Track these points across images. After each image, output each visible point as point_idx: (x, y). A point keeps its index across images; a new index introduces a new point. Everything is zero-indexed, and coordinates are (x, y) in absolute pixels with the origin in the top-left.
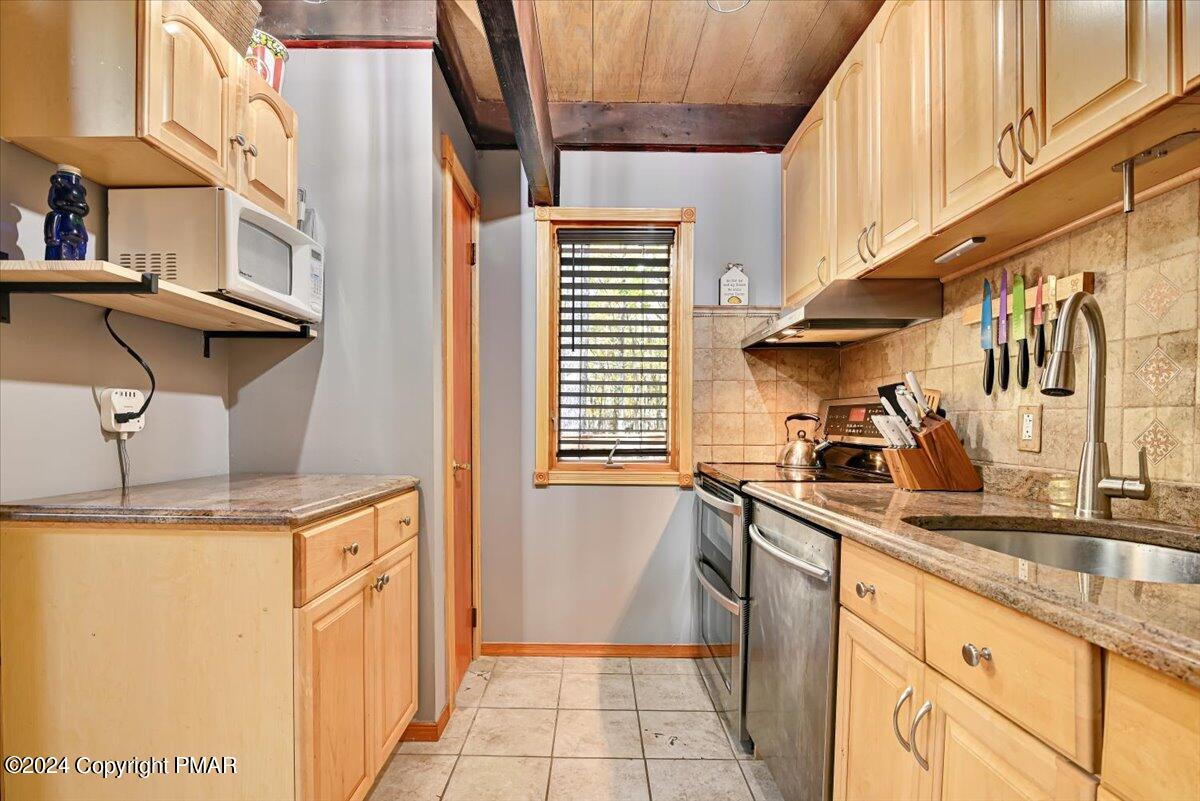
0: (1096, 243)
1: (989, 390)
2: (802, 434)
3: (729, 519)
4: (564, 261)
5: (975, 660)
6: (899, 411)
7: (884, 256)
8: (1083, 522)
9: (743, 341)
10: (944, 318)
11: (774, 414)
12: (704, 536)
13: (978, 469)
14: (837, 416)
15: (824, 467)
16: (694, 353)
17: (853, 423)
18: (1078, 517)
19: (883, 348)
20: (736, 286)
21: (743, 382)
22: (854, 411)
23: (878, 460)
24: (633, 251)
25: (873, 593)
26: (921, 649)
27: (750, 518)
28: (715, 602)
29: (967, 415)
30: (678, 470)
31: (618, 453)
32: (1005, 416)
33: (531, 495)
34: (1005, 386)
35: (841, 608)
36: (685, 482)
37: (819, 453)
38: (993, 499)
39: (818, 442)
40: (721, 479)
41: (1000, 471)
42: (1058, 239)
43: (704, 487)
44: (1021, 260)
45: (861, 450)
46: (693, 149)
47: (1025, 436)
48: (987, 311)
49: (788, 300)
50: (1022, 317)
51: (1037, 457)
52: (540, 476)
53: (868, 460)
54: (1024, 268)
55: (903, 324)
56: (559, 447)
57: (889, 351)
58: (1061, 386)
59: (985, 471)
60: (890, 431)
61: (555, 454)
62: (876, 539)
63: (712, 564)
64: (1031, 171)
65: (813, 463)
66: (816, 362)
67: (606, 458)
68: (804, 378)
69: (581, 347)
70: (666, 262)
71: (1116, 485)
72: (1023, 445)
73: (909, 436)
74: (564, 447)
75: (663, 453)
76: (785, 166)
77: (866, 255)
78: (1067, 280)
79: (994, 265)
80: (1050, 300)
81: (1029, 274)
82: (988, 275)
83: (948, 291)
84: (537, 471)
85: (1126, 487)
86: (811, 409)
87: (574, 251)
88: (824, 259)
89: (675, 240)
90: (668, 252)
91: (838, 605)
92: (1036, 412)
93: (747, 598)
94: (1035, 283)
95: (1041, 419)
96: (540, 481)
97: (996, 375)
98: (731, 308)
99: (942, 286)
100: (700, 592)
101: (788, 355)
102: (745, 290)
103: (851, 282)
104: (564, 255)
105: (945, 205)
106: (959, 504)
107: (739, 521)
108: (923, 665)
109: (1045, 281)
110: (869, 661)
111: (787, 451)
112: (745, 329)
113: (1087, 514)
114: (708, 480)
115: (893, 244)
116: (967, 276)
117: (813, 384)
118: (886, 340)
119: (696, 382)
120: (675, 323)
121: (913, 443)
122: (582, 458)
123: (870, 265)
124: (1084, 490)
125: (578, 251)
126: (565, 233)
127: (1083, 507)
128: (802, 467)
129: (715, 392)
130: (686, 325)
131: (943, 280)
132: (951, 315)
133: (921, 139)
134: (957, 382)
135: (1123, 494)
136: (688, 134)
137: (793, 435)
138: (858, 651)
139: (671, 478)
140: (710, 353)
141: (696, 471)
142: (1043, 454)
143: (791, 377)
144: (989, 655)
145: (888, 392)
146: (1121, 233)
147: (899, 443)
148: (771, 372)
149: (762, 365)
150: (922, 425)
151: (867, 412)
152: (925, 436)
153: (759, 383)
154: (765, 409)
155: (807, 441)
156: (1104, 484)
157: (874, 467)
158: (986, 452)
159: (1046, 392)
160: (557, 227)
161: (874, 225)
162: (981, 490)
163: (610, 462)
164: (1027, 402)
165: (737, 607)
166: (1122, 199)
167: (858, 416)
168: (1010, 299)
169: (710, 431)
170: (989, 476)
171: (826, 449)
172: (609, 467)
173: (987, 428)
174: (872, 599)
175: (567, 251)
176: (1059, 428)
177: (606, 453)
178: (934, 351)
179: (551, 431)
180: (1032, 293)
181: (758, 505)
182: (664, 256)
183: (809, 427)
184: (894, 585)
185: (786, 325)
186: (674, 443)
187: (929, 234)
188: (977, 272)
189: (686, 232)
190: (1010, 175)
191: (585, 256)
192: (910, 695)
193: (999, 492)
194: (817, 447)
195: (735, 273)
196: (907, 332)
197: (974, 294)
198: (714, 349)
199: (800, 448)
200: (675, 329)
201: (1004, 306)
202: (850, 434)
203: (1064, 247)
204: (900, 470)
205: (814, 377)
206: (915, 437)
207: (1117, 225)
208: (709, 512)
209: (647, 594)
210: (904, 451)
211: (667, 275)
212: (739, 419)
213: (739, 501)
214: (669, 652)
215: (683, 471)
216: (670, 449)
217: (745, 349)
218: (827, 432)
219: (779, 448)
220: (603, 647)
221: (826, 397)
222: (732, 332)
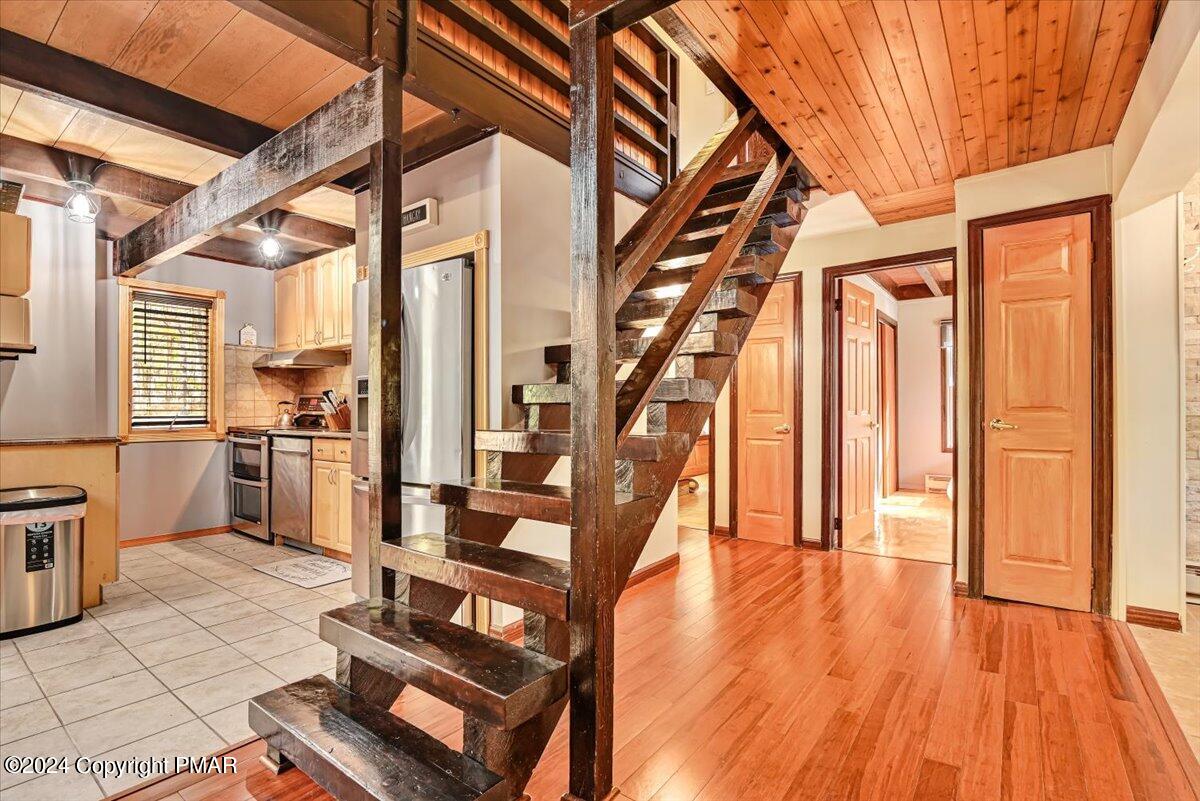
2: (287, 411)
3: (258, 447)
4: (138, 310)
6: (330, 401)
7: (324, 345)
9: (254, 364)
10: (347, 366)
11: (271, 402)
12: (234, 461)
14: (304, 403)
15: (298, 425)
16: (225, 368)
17: (311, 406)
20: (250, 336)
21: (253, 385)
22: (312, 400)
25: (324, 451)
27: (271, 443)
30: (215, 431)
31: (176, 423)
36: (221, 438)
37: (296, 420)
39: (295, 415)
40: (250, 431)
46: (224, 260)
52: (123, 437)
56: (133, 420)
60: (327, 409)
61: (131, 425)
62: (326, 436)
63: (242, 471)
65: (293, 424)
67: (168, 427)
68: (286, 384)
70: (206, 317)
73: (334, 411)
74: (135, 420)
75: (206, 422)
84: (120, 435)
86: (290, 399)
87: (145, 305)
88: (298, 336)
89: (212, 307)
90: (207, 312)
91: (312, 458)
93: (270, 477)
96: (122, 441)
98: (247, 346)
99: (346, 354)
100: (232, 484)
102: (254, 338)
103: (311, 351)
104: (138, 306)
107: (264, 449)
110: (322, 470)
111: (279, 419)
112: (251, 358)
114: (237, 432)
117: (291, 387)
118: (325, 371)
119: (226, 384)
120: (212, 351)
121: (335, 414)
122: (150, 427)
123: (319, 347)
125: (148, 305)
126: (139, 294)
129: (238, 389)
130: (219, 353)
136: (221, 252)
137: (282, 412)
138: (319, 469)
139: (212, 436)
140: (234, 370)
141: (229, 430)
143: (280, 383)
145: (326, 393)
147: (330, 412)
148: (269, 380)
149: (264, 378)
150: (338, 407)
151: (317, 401)
152: (339, 410)
153: (262, 385)
154: (266, 398)
155: (289, 414)
157: (321, 423)
160: (133, 290)
161: (320, 332)
163: (171, 429)
165: (264, 484)
167: (314, 402)
169: (235, 410)
171: (299, 417)
172: (170, 431)
175: (140, 304)
177: (169, 423)
178: (344, 379)
179: (129, 411)
181: (276, 438)
182: (205, 314)
183: (289, 407)
184: (326, 446)
186: (212, 417)
189: (220, 304)
191: (152, 308)
194: (295, 417)
195: (249, 328)
198: (237, 367)
199: (286, 418)
200: (212, 354)
202: (310, 411)
204: (331, 423)
205: (292, 383)
206: (336, 411)
209: (198, 499)
210: (332, 415)
211: (207, 324)
212: (252, 404)
213: (265, 439)
214: (212, 531)
215: (219, 431)
216: (209, 420)
217: (255, 369)
218: (299, 410)
219: (274, 419)
220: (168, 536)
221: (297, 393)
222: (247, 358)
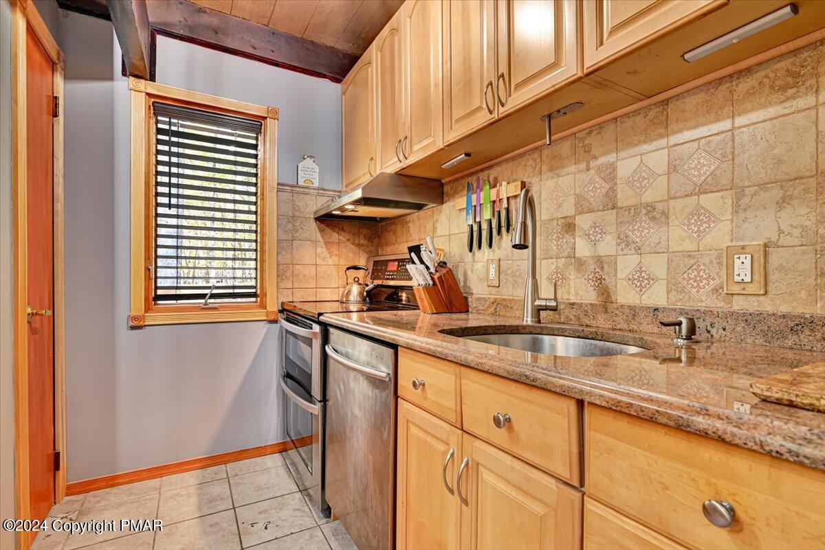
0: (526, 165)
1: (471, 251)
2: (356, 279)
3: (309, 342)
4: (159, 131)
5: (502, 424)
6: (422, 262)
7: (412, 160)
8: (529, 326)
9: (315, 212)
10: (445, 205)
11: (337, 266)
12: (287, 357)
13: (466, 298)
14: (379, 268)
15: (371, 302)
16: (278, 219)
17: (390, 272)
18: (525, 323)
19: (407, 223)
20: (310, 172)
21: (315, 242)
22: (390, 264)
23: (404, 296)
24: (225, 133)
25: (424, 386)
26: (459, 421)
27: (326, 339)
28: (296, 405)
29: (458, 265)
30: (266, 308)
31: (213, 296)
32: (479, 266)
33: (125, 337)
34: (480, 247)
35: (399, 399)
36: (272, 318)
37: (368, 292)
38: (475, 316)
39: (367, 285)
40: (302, 313)
41: (478, 299)
42: (506, 161)
43: (288, 320)
44: (487, 172)
45: (394, 290)
46: (276, 64)
47: (491, 277)
48: (469, 201)
49: (347, 186)
50: (488, 205)
51: (497, 289)
52: (135, 318)
53: (398, 296)
54: (489, 177)
55: (419, 207)
56: (156, 292)
57: (411, 225)
58: (522, 243)
59: (470, 300)
60: (418, 276)
61: (151, 299)
62: (428, 346)
63: (296, 379)
64: (503, 111)
65: (364, 300)
66: (365, 231)
67: (203, 301)
68: (357, 241)
69: (178, 206)
70: (255, 147)
71: (543, 303)
72: (490, 283)
73: (429, 278)
74: (160, 292)
75: (254, 295)
76: (344, 93)
77: (401, 157)
78: (512, 185)
79: (472, 174)
80: (504, 196)
81: (491, 180)
82: (469, 179)
83: (446, 188)
84: (133, 313)
85: (548, 304)
86: (362, 262)
87: (170, 124)
88: (372, 159)
89: (262, 131)
90: (257, 139)
91: (396, 396)
92: (496, 262)
93: (324, 400)
94: (495, 186)
95: (499, 267)
96: (136, 323)
97: (474, 241)
98: (307, 188)
99: (443, 184)
100: (285, 399)
101: (346, 226)
102: (316, 176)
103: (390, 175)
104: (160, 126)
105: (451, 129)
106: (457, 321)
107: (317, 344)
108: (460, 432)
109: (501, 185)
110: (421, 434)
111: (346, 292)
112: (315, 205)
113: (528, 320)
114: (290, 313)
115: (419, 152)
116: (457, 180)
117: (362, 245)
118: (408, 218)
119: (279, 241)
120: (262, 194)
121: (431, 283)
122: (179, 302)
123: (403, 165)
124: (527, 307)
125: (175, 125)
126: (160, 106)
127: (527, 317)
128: (358, 302)
129: (295, 248)
130: (271, 197)
131: (443, 181)
132: (448, 203)
133: (436, 85)
134: (451, 246)
135: (546, 308)
136: (273, 51)
137: (351, 280)
138: (413, 429)
139: (260, 314)
140: (290, 220)
141: (280, 308)
142: (500, 288)
143: (348, 240)
144: (510, 419)
145: (416, 249)
146: (538, 160)
147: (422, 283)
148: (335, 236)
149: (328, 230)
150: (436, 271)
151: (399, 263)
152: (438, 278)
153: (326, 243)
154: (330, 262)
155: (360, 284)
156: (538, 303)
157: (402, 300)
158: (469, 288)
159: (515, 247)
160: (153, 100)
161: (406, 138)
162: (468, 311)
163: (206, 304)
164: (492, 257)
165: (316, 409)
166: (546, 138)
167: (393, 266)
168: (482, 194)
169: (291, 278)
170: (472, 303)
171: (373, 289)
172: (206, 308)
173: (469, 273)
174: (423, 390)
175: (164, 123)
176: (509, 272)
177: (203, 296)
178: (439, 226)
179: (148, 278)
180: (494, 191)
181: (332, 330)
182: (254, 142)
183: (360, 274)
184: (439, 378)
185: (348, 201)
186: (262, 288)
187: (442, 147)
188: (462, 178)
189: (272, 127)
190: (491, 112)
191: (181, 130)
192: (452, 455)
193: (478, 312)
194: (367, 288)
195: (309, 162)
196: (421, 213)
197: (461, 191)
198: (293, 217)
199: (355, 289)
200: (262, 199)
201: (478, 199)
202: (387, 279)
203: (509, 165)
204: (423, 299)
205: (363, 241)
206: (433, 279)
207: (536, 155)
208: (291, 338)
210: (426, 288)
211: (256, 157)
212: (313, 269)
213: (317, 328)
214: (260, 452)
215: (269, 309)
216: (259, 292)
217: (316, 219)
218: (373, 278)
219: (341, 290)
220: (201, 460)
221: (371, 254)
222: (307, 206)
